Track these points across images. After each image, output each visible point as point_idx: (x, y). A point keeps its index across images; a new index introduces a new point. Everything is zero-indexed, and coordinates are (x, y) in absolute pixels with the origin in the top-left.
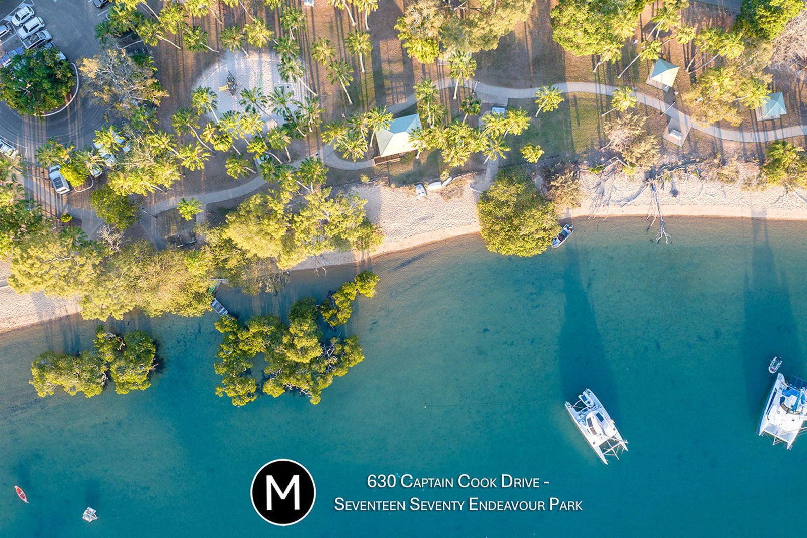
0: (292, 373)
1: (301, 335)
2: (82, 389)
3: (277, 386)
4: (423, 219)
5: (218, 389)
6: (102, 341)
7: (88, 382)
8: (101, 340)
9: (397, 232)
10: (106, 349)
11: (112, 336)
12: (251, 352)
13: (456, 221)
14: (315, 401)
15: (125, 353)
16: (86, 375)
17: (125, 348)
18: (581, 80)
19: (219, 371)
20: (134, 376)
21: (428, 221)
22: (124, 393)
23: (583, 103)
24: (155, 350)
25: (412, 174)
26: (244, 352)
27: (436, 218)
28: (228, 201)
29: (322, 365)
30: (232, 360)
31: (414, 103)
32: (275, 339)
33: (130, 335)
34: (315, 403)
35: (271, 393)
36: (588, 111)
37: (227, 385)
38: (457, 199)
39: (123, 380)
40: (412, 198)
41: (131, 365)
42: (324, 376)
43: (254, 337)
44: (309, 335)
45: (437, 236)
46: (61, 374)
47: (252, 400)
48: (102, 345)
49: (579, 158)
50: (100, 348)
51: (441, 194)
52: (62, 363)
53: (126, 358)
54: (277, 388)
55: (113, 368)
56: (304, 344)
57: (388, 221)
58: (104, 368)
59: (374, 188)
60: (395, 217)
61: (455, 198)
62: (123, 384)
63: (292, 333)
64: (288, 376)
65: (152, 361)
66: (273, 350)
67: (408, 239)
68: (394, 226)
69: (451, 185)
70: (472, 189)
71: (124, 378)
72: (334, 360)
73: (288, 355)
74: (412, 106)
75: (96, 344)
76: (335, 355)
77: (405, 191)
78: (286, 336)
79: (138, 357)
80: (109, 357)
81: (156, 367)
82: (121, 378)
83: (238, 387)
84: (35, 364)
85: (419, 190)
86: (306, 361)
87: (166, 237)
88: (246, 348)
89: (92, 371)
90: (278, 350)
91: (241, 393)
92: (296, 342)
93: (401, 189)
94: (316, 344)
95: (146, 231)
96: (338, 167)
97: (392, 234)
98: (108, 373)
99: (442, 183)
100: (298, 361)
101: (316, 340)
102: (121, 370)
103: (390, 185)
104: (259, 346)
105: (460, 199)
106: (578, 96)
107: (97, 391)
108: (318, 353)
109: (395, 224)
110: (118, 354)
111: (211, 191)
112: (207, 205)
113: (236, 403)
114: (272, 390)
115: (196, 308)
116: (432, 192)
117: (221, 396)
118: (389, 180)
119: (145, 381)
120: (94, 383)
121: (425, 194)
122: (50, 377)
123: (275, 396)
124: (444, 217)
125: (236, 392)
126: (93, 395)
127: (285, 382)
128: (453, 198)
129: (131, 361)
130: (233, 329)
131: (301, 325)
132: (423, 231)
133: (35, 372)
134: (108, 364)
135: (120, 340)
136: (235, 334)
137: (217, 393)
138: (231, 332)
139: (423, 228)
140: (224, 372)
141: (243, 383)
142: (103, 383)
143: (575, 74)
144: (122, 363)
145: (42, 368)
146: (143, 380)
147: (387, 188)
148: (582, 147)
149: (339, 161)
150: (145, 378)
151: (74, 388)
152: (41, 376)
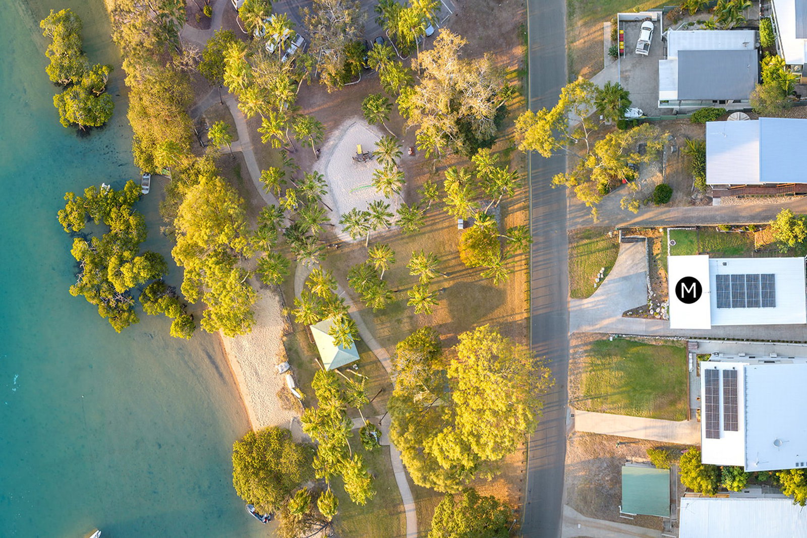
0: (95, 265)
1: (135, 270)
2: (53, 62)
3: (83, 253)
4: (257, 373)
5: (71, 194)
6: (100, 72)
7: (61, 66)
8: (101, 70)
9: (240, 348)
10: (93, 77)
11: (105, 81)
12: (110, 221)
13: (259, 407)
14: (73, 291)
15: (92, 97)
16: (66, 62)
17: (96, 96)
18: (419, 519)
19: (88, 191)
20: (72, 110)
21: (254, 378)
22: (55, 103)
23: (395, 522)
24: (98, 125)
25: (299, 356)
26: (108, 214)
27: (259, 385)
28: (248, 173)
29: (107, 293)
30: (100, 203)
31: (372, 349)
32: (126, 243)
33: (109, 98)
34: (71, 291)
35: (74, 247)
36: (386, 529)
37: (76, 202)
38: (280, 405)
39: (67, 99)
40: (275, 360)
41: (82, 105)
42: (97, 295)
43: (124, 221)
44: (135, 278)
45: (243, 388)
46: (63, 39)
47: (65, 229)
48: (96, 73)
49: (337, 525)
50: (93, 71)
51: (283, 388)
52: (74, 38)
53: (88, 99)
54: (80, 254)
55: (76, 88)
56: (126, 274)
57: (250, 338)
58: (75, 79)
59: (280, 320)
60: (255, 344)
61: (280, 403)
62: (63, 101)
63: (135, 260)
64: (92, 262)
65: (88, 124)
66: (115, 243)
67: (235, 360)
68: (245, 343)
69: (293, 398)
70: (292, 419)
71: (69, 100)
72: (112, 304)
73: (113, 259)
74: (368, 347)
75: (96, 67)
76: (118, 303)
77: (281, 351)
78: (130, 254)
79: (90, 110)
80: (86, 82)
81: (82, 129)
82: (68, 97)
83: (75, 214)
84: (69, 12)
85: (284, 365)
86: (110, 279)
87: (204, 116)
88: (113, 215)
89: (70, 68)
90: (116, 248)
91: (71, 218)
92: (128, 265)
93: (282, 347)
94: (128, 287)
95: (208, 95)
96: (297, 279)
97: (238, 343)
98: (71, 84)
99: (293, 388)
100: (108, 270)
101: (131, 286)
102: (76, 96)
103: (285, 335)
104: (117, 227)
105: (281, 408)
106: (401, 516)
107: (53, 77)
108: (119, 288)
109: (247, 346)
110: (90, 91)
111: (256, 153)
112: (241, 152)
113: (61, 215)
114: (78, 248)
115: (141, 159)
116: (284, 379)
117: (65, 198)
118: (290, 334)
119: (69, 121)
120: (60, 71)
121: (280, 372)
122: (60, 28)
123: (72, 251)
124: (261, 394)
125: (71, 213)
126: (49, 73)
127: (87, 260)
128: (280, 401)
129: (86, 104)
130: (130, 199)
131: (144, 269)
132: (244, 374)
133: (62, 13)
134: (79, 83)
135: (101, 91)
136: (125, 202)
137: (67, 193)
138: (126, 197)
139: (248, 374)
140: (87, 197)
141: (81, 218)
142: (60, 82)
143: (424, 512)
144: (82, 95)
145: (67, 18)
146: (69, 119)
147: (281, 332)
148: (349, 528)
149: (302, 280)
150: (72, 121)
151: (53, 54)
152: (59, 20)
